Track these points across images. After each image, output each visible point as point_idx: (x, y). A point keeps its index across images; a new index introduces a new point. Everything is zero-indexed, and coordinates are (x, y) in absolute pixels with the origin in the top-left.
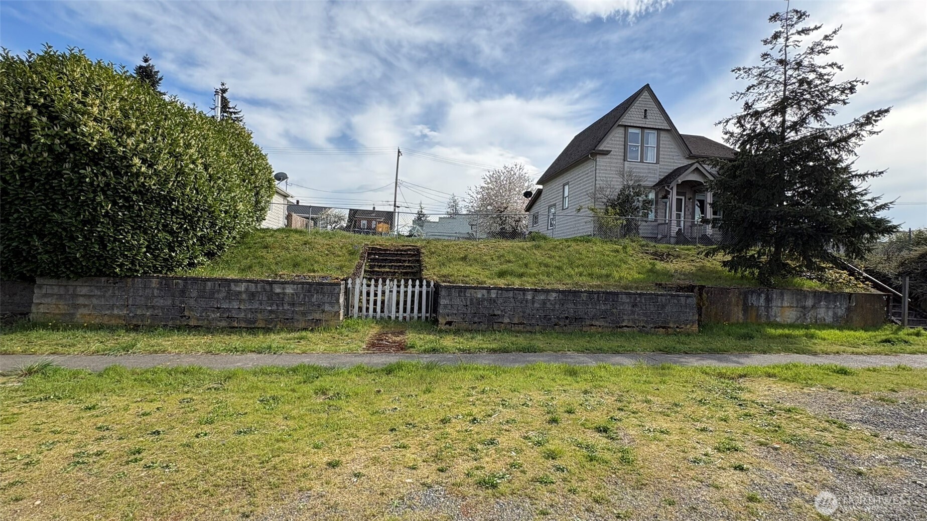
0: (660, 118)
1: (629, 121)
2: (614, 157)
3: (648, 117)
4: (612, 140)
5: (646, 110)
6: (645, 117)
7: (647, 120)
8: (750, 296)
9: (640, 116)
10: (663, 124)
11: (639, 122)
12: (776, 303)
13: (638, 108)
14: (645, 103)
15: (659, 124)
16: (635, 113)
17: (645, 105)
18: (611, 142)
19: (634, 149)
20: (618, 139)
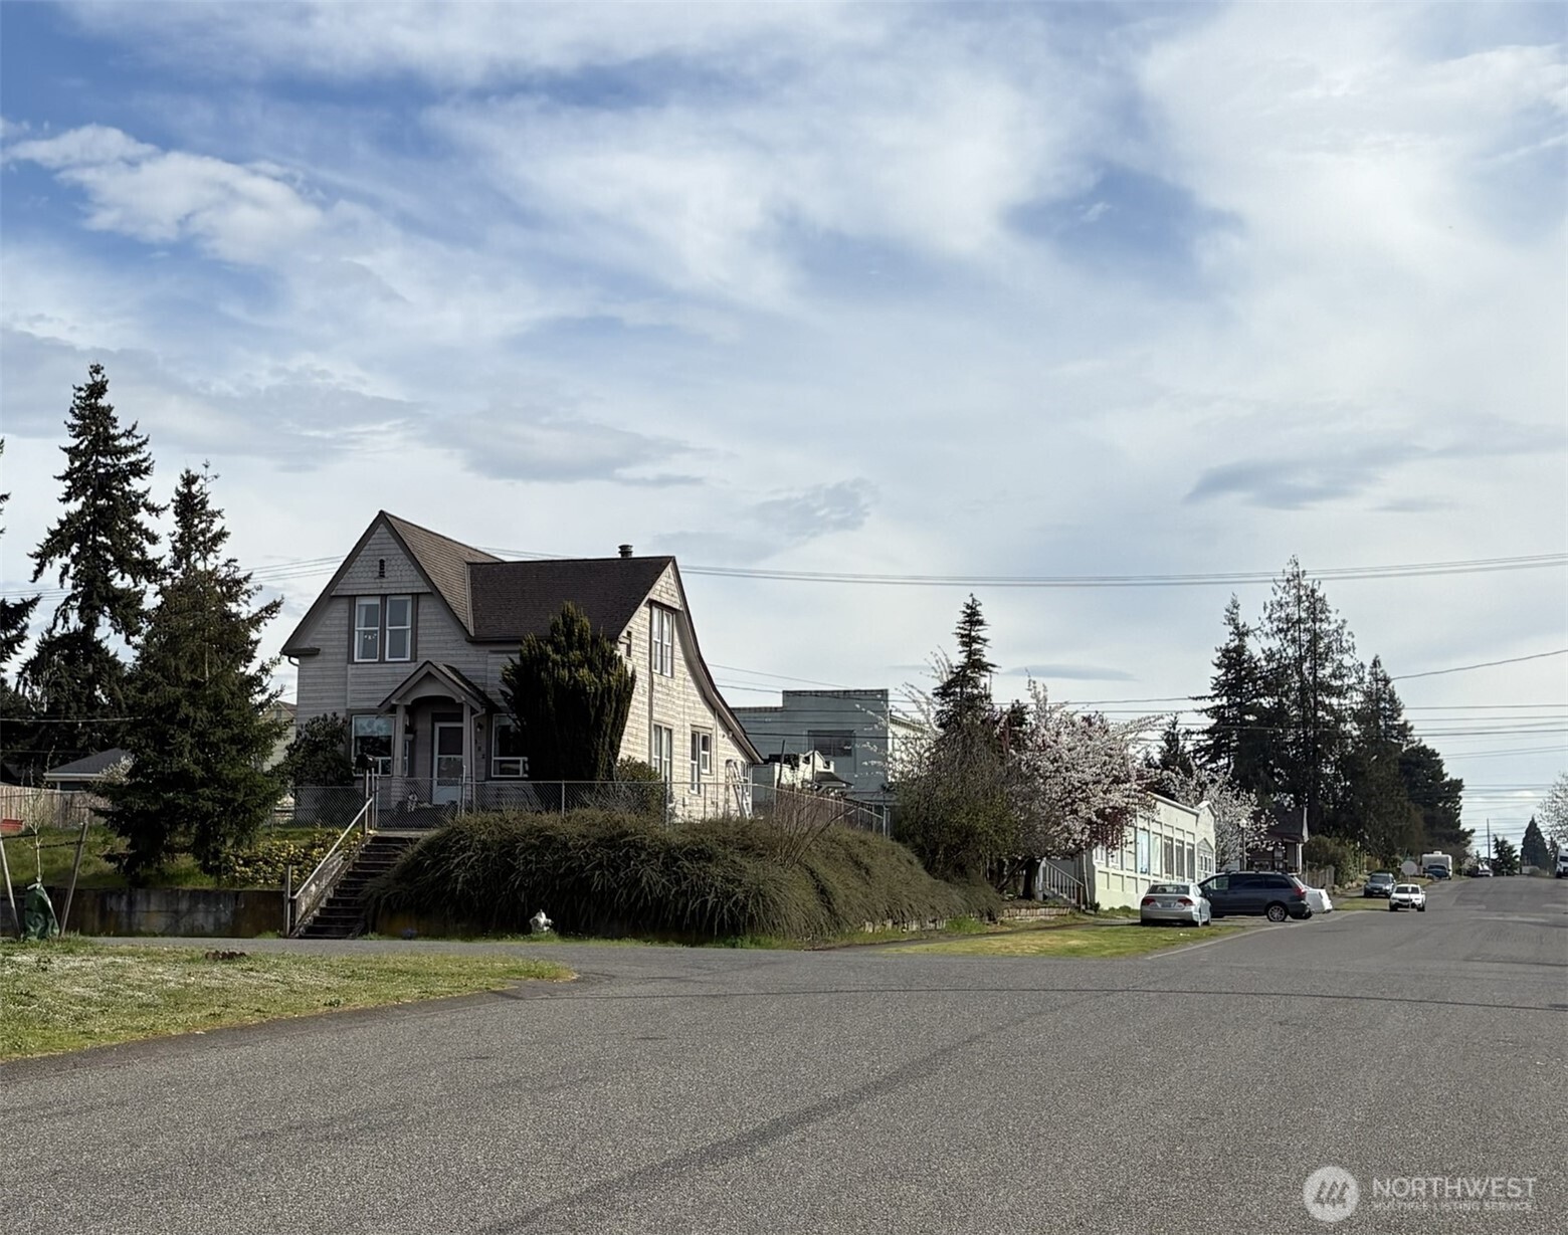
0: (409, 573)
1: (351, 586)
2: (330, 657)
3: (386, 574)
4: (326, 626)
5: (382, 562)
6: (382, 575)
7: (384, 580)
8: (108, 899)
9: (370, 574)
10: (417, 584)
11: (368, 586)
12: (141, 907)
13: (368, 558)
14: (378, 547)
15: (408, 585)
16: (362, 569)
17: (380, 552)
18: (324, 629)
19: (370, 637)
20: (337, 622)
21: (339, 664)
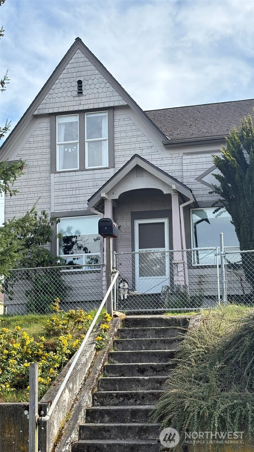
0: (105, 90)
1: (52, 106)
2: (34, 170)
3: (84, 92)
5: (80, 82)
6: (80, 92)
7: (82, 98)
9: (69, 94)
10: (112, 99)
11: (67, 104)
13: (66, 80)
14: (76, 70)
15: (104, 100)
16: (61, 90)
17: (78, 74)
18: (28, 146)
19: (70, 150)
20: (39, 139)
21: (43, 175)
